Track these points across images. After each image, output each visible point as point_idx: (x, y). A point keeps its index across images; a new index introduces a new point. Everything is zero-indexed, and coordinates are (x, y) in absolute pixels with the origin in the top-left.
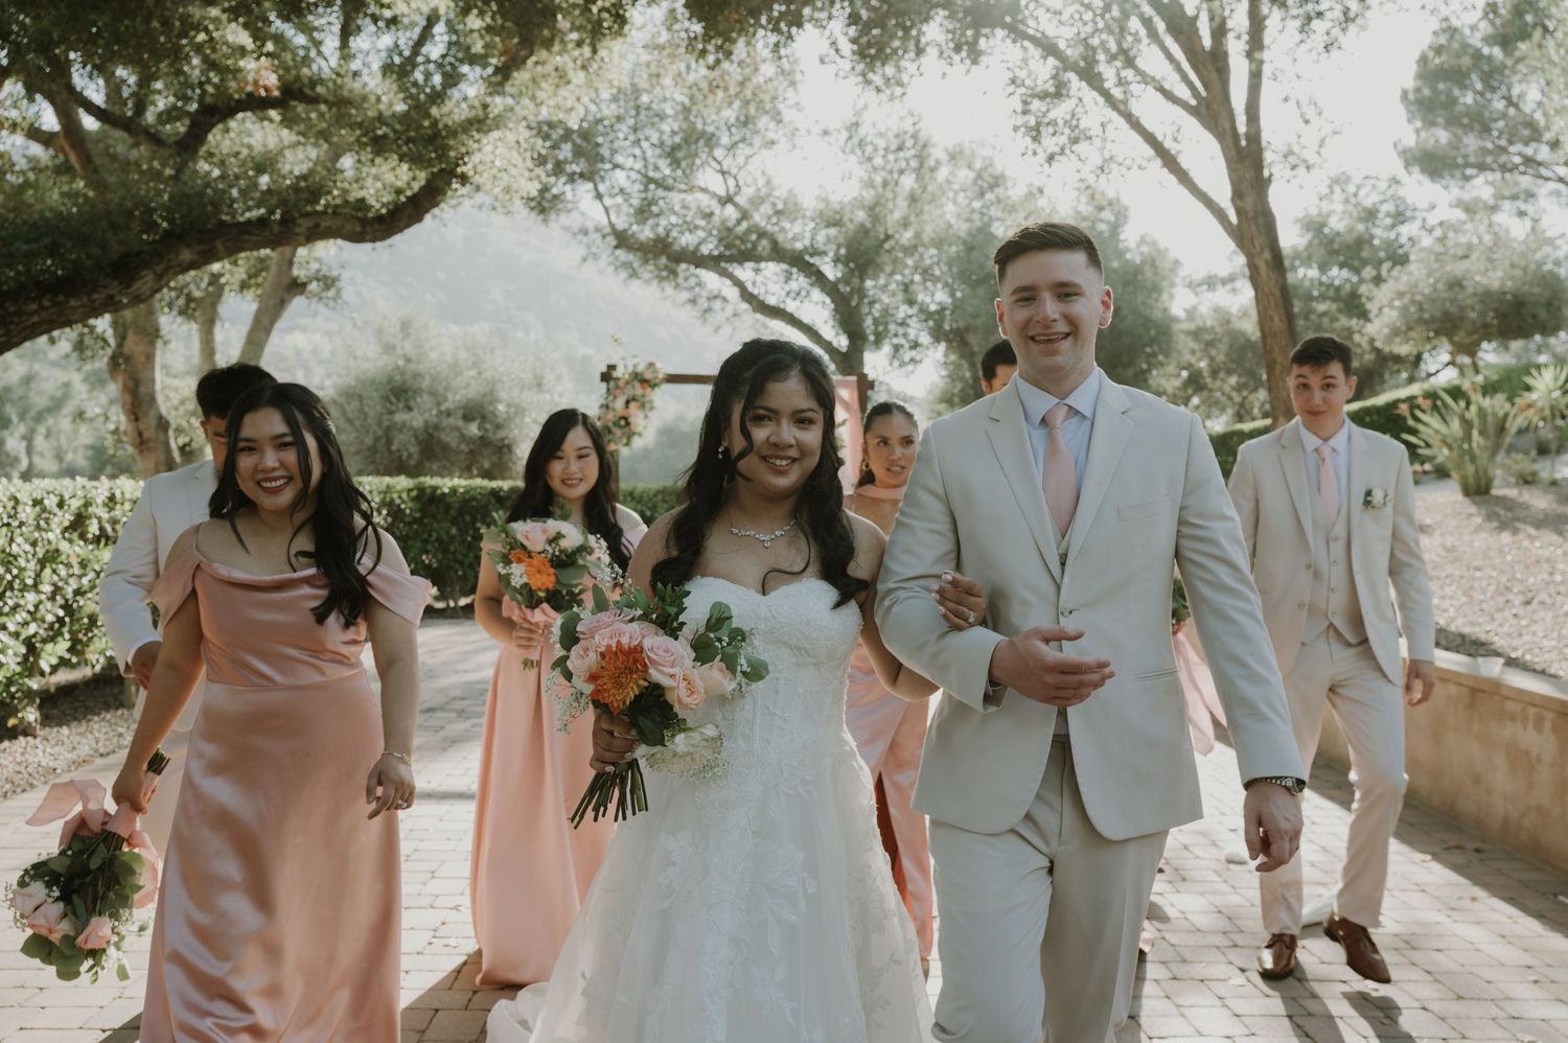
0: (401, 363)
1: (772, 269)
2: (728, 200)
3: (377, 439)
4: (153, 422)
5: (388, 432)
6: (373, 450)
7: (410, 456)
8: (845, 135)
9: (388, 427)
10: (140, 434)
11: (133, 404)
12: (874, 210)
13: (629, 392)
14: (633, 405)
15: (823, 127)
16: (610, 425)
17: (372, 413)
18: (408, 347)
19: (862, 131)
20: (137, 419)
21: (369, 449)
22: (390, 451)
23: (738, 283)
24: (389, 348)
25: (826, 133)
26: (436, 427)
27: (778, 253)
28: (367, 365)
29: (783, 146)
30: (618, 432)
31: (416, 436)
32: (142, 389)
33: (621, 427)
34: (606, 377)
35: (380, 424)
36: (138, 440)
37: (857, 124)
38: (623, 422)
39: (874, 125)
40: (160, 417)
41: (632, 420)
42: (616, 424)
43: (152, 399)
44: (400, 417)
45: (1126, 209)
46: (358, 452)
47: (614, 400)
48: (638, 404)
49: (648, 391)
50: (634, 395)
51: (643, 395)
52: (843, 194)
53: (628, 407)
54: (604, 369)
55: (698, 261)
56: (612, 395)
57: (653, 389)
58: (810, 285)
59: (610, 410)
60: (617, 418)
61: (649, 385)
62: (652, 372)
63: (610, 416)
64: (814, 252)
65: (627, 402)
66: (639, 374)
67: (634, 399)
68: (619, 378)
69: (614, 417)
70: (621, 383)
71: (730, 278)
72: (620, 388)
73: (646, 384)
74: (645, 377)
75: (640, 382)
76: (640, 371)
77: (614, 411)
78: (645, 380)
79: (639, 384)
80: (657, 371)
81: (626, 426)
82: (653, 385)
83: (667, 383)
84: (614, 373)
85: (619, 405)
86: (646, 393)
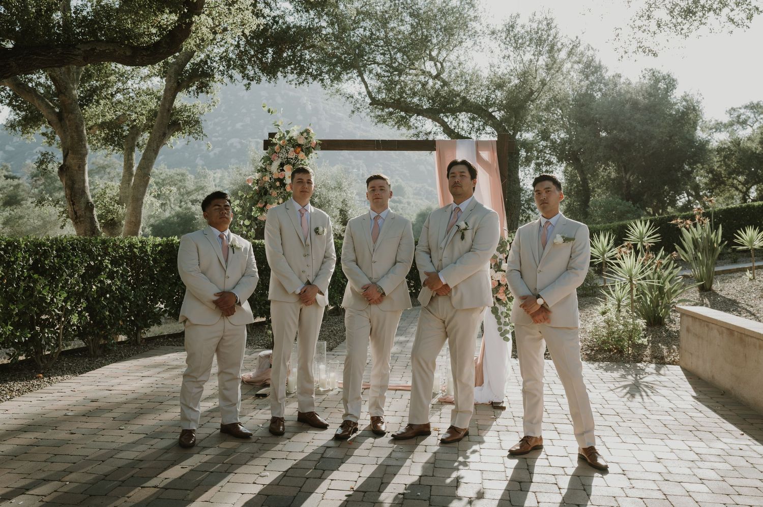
1: (463, 116)
2: (437, 77)
4: (83, 206)
8: (504, 35)
10: (76, 213)
11: (71, 195)
12: (524, 76)
13: (283, 155)
14: (285, 168)
15: (492, 29)
16: (267, 186)
19: (516, 30)
20: (73, 204)
23: (444, 125)
25: (493, 33)
27: (467, 106)
29: (468, 43)
30: (274, 193)
32: (76, 186)
33: (277, 188)
34: (267, 144)
36: (75, 216)
37: (512, 27)
38: (278, 184)
39: (523, 27)
40: (88, 202)
41: (286, 181)
42: (272, 186)
43: (83, 192)
45: (674, 80)
47: (271, 164)
48: (292, 167)
49: (302, 155)
50: (287, 158)
51: (296, 158)
52: (503, 69)
53: (282, 170)
54: (267, 138)
55: (420, 112)
56: (268, 160)
57: (307, 155)
58: (485, 124)
59: (267, 173)
60: (273, 180)
61: (302, 151)
62: (306, 138)
63: (267, 178)
64: (488, 103)
65: (282, 165)
66: (293, 140)
67: (288, 163)
68: (275, 144)
69: (270, 179)
70: (276, 148)
71: (439, 123)
72: (275, 152)
73: (299, 149)
74: (299, 142)
75: (293, 147)
76: (294, 138)
77: (271, 173)
78: (300, 146)
79: (292, 149)
80: (312, 138)
81: (281, 187)
82: (308, 151)
83: (322, 149)
84: (274, 140)
85: (275, 168)
86: (299, 158)
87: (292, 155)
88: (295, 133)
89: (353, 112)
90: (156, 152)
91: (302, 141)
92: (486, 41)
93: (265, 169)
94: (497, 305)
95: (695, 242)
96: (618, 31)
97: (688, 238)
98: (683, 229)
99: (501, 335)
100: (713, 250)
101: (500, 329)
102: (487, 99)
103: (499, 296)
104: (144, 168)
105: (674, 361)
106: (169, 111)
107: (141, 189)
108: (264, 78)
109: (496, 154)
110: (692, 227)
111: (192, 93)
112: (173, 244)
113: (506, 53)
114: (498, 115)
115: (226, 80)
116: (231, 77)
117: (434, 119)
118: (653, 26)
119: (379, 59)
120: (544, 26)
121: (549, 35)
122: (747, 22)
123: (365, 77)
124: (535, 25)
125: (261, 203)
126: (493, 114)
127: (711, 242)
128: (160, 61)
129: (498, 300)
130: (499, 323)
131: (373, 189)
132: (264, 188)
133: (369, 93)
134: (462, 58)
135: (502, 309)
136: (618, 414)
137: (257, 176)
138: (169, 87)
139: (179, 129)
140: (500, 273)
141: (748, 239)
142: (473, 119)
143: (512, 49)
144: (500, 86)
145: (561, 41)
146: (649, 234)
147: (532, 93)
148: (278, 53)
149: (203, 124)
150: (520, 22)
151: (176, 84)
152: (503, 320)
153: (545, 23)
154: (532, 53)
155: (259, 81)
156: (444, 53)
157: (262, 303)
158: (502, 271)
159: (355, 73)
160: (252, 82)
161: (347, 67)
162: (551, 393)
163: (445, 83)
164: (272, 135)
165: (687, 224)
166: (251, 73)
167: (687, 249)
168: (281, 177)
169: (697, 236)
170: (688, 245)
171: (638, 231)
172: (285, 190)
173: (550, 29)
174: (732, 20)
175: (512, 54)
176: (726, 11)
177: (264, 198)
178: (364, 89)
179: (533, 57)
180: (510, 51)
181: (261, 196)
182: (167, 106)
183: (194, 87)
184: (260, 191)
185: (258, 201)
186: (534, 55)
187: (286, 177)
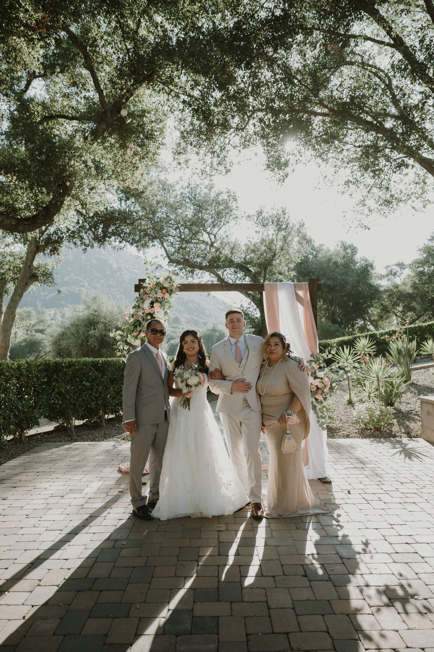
0: (93, 312)
1: (229, 270)
2: (211, 245)
3: (83, 341)
5: (87, 338)
6: (82, 345)
7: (95, 346)
8: (255, 218)
9: (87, 337)
13: (153, 295)
14: (155, 305)
15: (248, 214)
16: (140, 319)
17: (81, 331)
18: (95, 307)
19: (263, 215)
21: (80, 345)
22: (88, 345)
24: (88, 307)
25: (248, 217)
26: (105, 335)
27: (232, 264)
28: (81, 314)
29: (232, 223)
31: (97, 339)
34: (138, 288)
35: (84, 336)
37: (261, 213)
38: (148, 317)
39: (268, 213)
42: (144, 319)
44: (92, 332)
46: (76, 346)
47: (143, 303)
48: (159, 304)
49: (167, 295)
50: (156, 298)
51: (163, 298)
52: (256, 239)
53: (152, 307)
54: (137, 283)
55: (201, 268)
56: (141, 300)
57: (170, 294)
58: (246, 276)
59: (140, 310)
60: (145, 314)
61: (167, 292)
62: (170, 283)
63: (141, 314)
64: (246, 263)
65: (152, 303)
66: (160, 284)
67: (157, 301)
68: (146, 288)
69: (143, 313)
70: (147, 290)
71: (214, 274)
72: (146, 293)
73: (165, 291)
74: (165, 286)
75: (160, 289)
76: (161, 282)
77: (143, 309)
78: (164, 288)
79: (160, 291)
80: (174, 282)
82: (170, 292)
83: (180, 291)
84: (144, 284)
85: (146, 305)
86: (165, 297)
87: (160, 295)
88: (161, 280)
89: (157, 268)
90: (21, 296)
91: (166, 285)
92: (243, 221)
93: (139, 306)
94: (315, 403)
95: (399, 352)
96: (345, 213)
97: (394, 348)
98: (391, 342)
99: (320, 426)
100: (411, 356)
101: (318, 422)
102: (245, 259)
103: (317, 397)
104: (12, 308)
105: (417, 435)
106: (30, 267)
107: (10, 323)
108: (96, 245)
109: (308, 293)
110: (396, 340)
111: (47, 255)
112: (49, 364)
113: (257, 230)
114: (253, 269)
115: (72, 245)
116: (75, 244)
117: (211, 272)
118: (366, 211)
119: (173, 232)
120: (280, 212)
121: (284, 218)
122: (423, 209)
123: (165, 245)
124: (275, 212)
125: (136, 332)
126: (250, 269)
127: (409, 350)
128: (36, 229)
129: (317, 400)
130: (318, 417)
131: (232, 321)
132: (138, 320)
133: (168, 256)
134: (228, 233)
135: (319, 406)
136: (412, 482)
137: (132, 311)
138: (30, 250)
139: (37, 280)
140: (317, 380)
141: (430, 348)
142: (236, 272)
143: (261, 227)
144: (253, 251)
145: (293, 222)
146: (369, 346)
147: (274, 255)
148: (106, 228)
149: (55, 276)
150: (265, 210)
151: (35, 248)
152: (320, 414)
153: (281, 210)
154: (273, 229)
155: (92, 247)
156: (215, 230)
157: (113, 405)
158: (319, 378)
159: (156, 242)
160: (87, 248)
161: (154, 238)
162: (352, 466)
163: (217, 250)
164: (143, 281)
165: (393, 339)
166: (87, 242)
167: (393, 355)
168: (152, 312)
169: (400, 347)
170: (394, 352)
171: (361, 344)
173: (285, 214)
174: (413, 208)
175: (260, 230)
176: (410, 202)
177: (139, 329)
178: (164, 253)
179: (274, 232)
180: (260, 228)
181: (136, 327)
182: (29, 264)
183: (49, 251)
184: (135, 323)
185: (133, 331)
186: (275, 231)
187: (156, 312)
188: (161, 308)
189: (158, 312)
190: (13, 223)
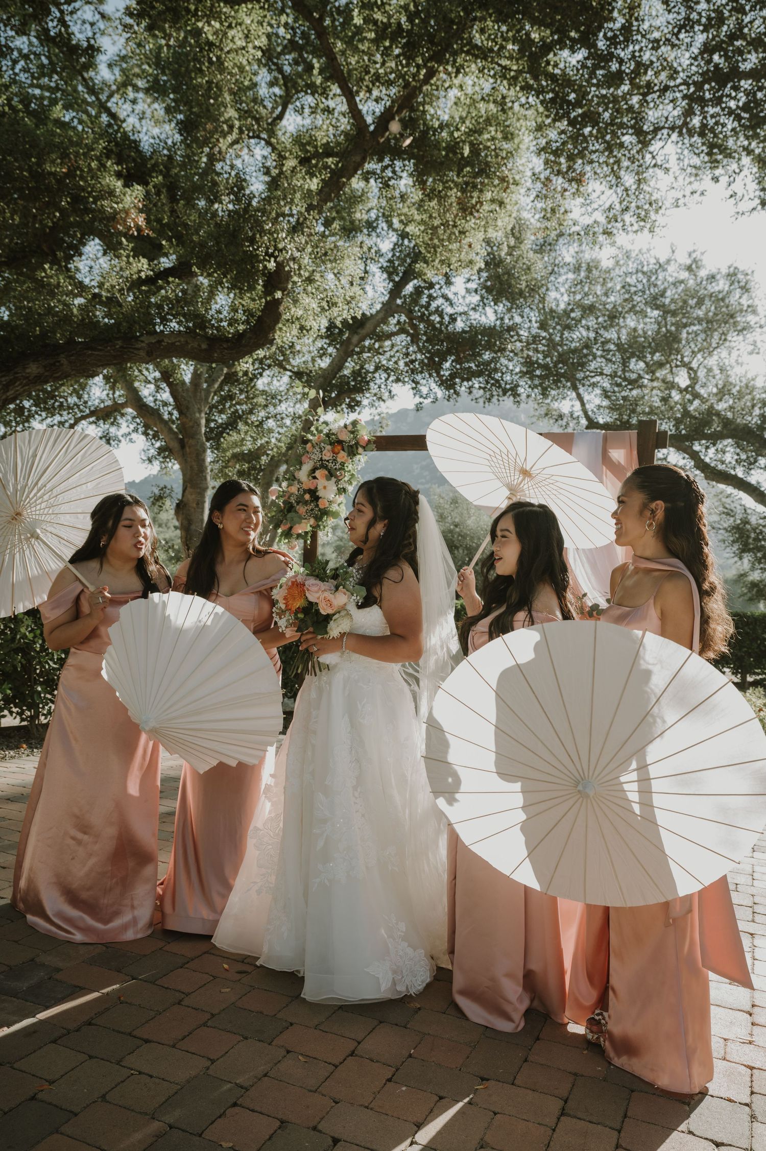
13: (316, 456)
14: (318, 473)
16: (293, 500)
30: (302, 509)
33: (306, 503)
38: (307, 497)
41: (320, 494)
42: (300, 500)
47: (300, 469)
48: (327, 472)
49: (342, 456)
50: (321, 460)
51: (335, 460)
53: (315, 478)
56: (297, 463)
57: (351, 456)
59: (296, 482)
60: (302, 492)
61: (343, 450)
62: (352, 433)
63: (294, 490)
65: (314, 470)
66: (333, 434)
67: (322, 466)
68: (308, 442)
69: (298, 491)
70: (309, 445)
72: (308, 453)
73: (339, 448)
74: (340, 438)
75: (331, 444)
76: (334, 432)
77: (300, 482)
78: (340, 442)
79: (329, 447)
80: (360, 433)
81: (312, 501)
82: (352, 451)
83: (377, 449)
84: (307, 436)
85: (303, 474)
86: (338, 460)
87: (327, 455)
91: (345, 437)
93: (293, 477)
132: (289, 502)
137: (282, 486)
168: (313, 488)
172: (317, 506)
177: (289, 517)
181: (286, 514)
184: (284, 507)
185: (281, 522)
187: (319, 488)
188: (328, 479)
189: (325, 487)
190: (204, 346)
